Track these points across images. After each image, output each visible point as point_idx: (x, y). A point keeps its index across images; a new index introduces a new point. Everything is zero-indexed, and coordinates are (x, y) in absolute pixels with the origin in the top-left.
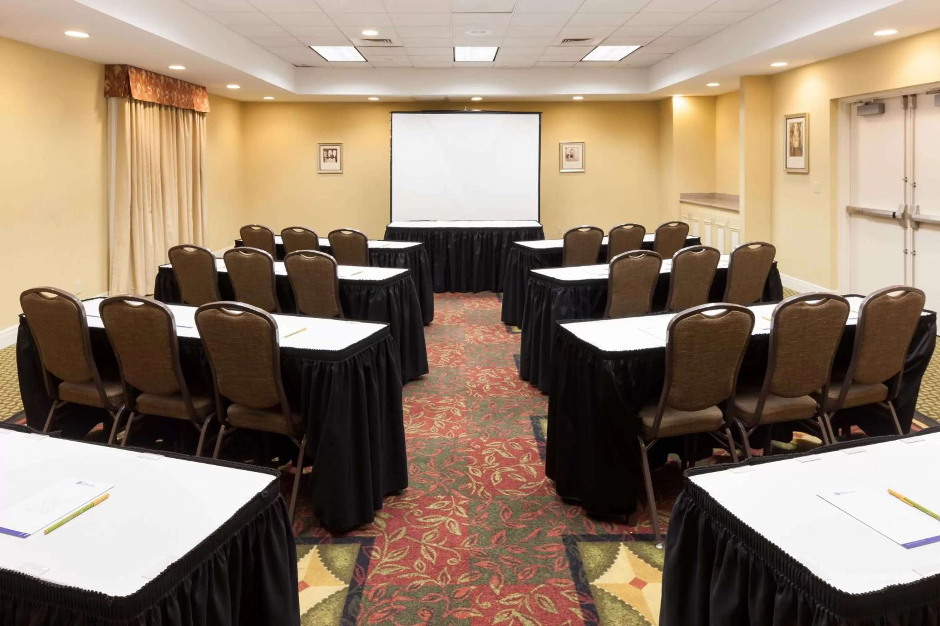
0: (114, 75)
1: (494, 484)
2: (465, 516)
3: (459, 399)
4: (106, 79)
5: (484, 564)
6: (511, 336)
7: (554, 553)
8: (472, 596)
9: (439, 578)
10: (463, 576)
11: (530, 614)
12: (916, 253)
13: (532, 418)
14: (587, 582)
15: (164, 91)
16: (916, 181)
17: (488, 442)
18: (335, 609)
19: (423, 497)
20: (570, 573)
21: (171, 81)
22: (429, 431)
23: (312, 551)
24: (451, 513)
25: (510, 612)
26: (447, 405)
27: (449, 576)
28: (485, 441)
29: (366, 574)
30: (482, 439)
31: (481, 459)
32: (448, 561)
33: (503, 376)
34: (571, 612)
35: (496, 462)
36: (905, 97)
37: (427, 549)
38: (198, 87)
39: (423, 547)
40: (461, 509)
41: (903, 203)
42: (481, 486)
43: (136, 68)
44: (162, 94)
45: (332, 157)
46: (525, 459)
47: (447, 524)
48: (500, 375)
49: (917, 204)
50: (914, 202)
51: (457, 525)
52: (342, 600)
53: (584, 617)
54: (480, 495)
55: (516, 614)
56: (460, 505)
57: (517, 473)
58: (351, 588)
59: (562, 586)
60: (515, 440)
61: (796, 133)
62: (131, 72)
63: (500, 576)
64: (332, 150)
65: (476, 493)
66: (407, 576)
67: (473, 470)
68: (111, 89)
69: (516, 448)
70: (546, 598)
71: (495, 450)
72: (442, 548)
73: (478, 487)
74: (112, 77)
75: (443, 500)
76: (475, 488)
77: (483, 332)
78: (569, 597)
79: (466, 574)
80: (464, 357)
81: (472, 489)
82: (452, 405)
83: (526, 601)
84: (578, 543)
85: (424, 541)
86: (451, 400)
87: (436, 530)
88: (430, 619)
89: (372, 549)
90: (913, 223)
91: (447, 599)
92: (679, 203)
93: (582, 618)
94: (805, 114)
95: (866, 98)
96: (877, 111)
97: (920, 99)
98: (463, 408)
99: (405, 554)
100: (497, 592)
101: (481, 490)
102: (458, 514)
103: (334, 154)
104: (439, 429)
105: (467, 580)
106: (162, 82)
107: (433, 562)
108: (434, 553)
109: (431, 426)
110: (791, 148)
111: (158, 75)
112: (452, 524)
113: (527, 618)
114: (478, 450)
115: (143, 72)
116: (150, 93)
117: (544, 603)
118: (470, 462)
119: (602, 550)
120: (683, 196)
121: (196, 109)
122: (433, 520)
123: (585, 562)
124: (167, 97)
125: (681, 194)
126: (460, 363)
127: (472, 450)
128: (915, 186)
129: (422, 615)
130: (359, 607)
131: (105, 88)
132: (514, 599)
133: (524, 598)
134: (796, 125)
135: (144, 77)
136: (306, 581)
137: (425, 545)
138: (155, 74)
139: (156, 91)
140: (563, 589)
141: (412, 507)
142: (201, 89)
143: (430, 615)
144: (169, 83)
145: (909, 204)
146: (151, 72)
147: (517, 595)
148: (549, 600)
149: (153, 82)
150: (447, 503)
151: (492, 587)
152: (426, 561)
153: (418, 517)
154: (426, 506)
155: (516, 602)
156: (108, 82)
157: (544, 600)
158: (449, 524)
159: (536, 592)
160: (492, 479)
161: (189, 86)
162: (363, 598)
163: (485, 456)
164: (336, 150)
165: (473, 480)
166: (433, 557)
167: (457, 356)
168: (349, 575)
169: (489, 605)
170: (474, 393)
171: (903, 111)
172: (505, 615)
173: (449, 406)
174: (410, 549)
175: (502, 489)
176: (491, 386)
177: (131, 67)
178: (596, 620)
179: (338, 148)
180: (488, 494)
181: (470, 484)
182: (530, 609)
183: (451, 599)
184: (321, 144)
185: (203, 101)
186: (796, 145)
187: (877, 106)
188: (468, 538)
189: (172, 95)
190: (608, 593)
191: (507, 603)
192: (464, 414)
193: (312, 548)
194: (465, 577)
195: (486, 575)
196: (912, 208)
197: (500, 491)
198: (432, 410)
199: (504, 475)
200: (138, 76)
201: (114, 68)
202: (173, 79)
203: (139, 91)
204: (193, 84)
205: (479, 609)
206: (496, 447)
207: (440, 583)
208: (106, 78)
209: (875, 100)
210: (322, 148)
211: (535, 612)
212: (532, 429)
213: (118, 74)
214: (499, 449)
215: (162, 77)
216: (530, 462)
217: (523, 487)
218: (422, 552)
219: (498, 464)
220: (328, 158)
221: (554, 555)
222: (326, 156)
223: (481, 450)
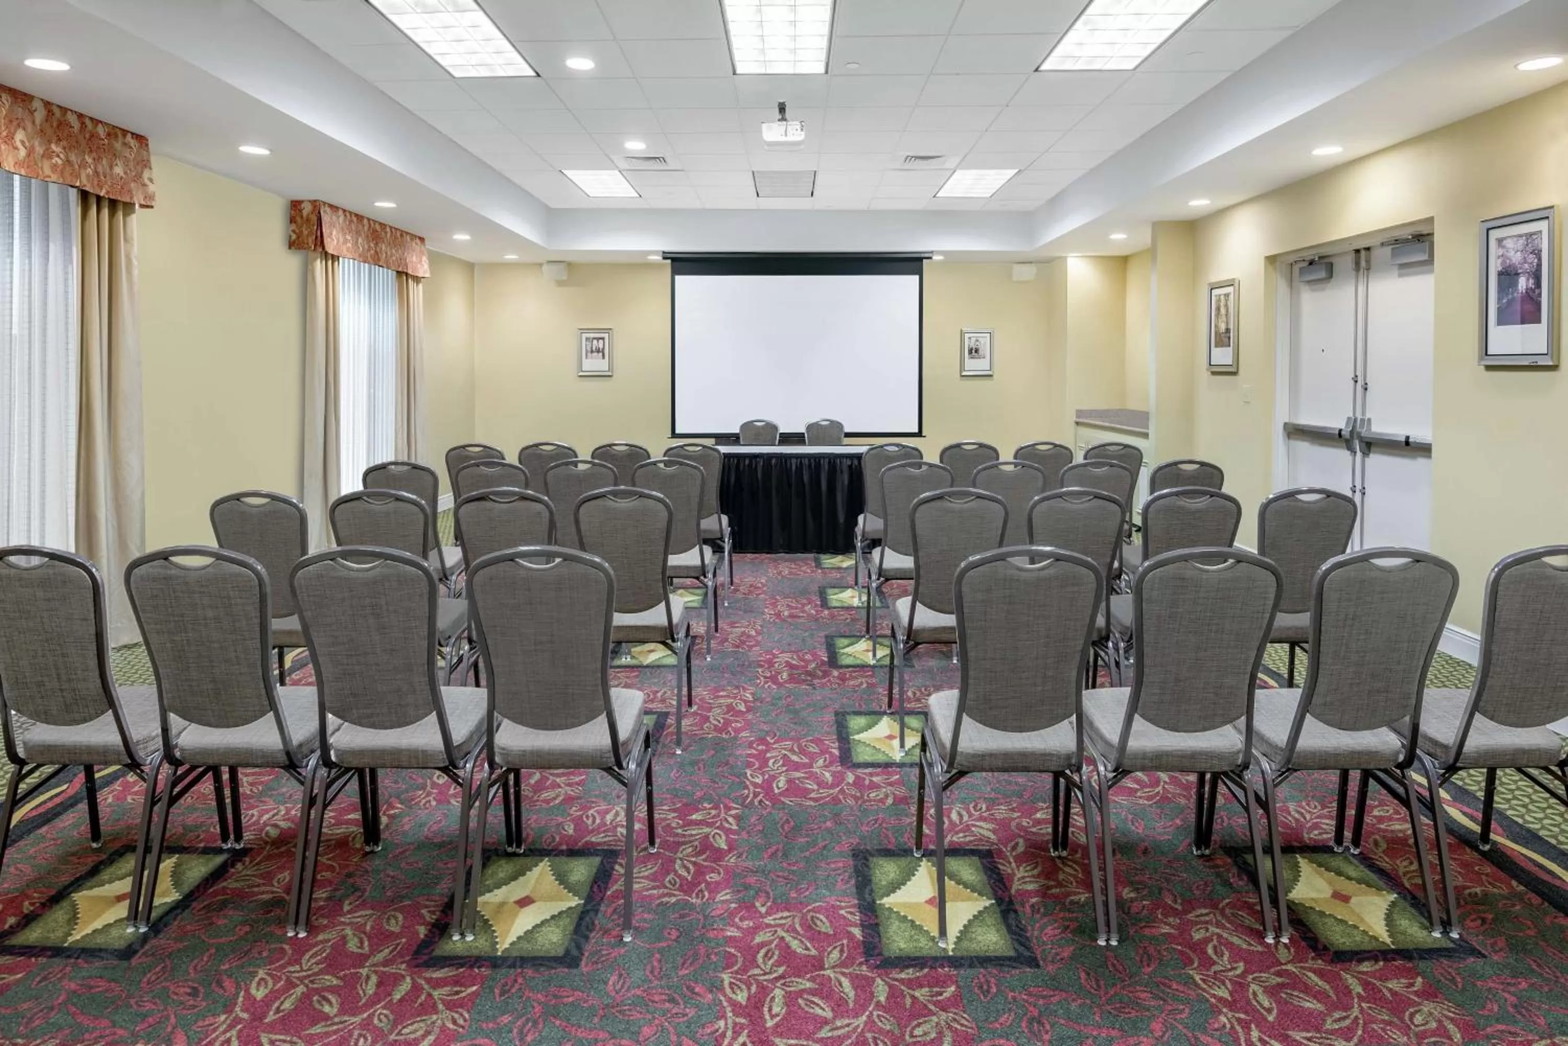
0: (302, 217)
1: (776, 791)
2: (735, 827)
3: (744, 689)
4: (291, 222)
5: (752, 879)
6: (826, 612)
7: (839, 869)
8: (732, 914)
9: (694, 895)
10: (723, 893)
11: (798, 933)
12: (1366, 491)
13: (837, 714)
14: (874, 901)
15: (368, 243)
16: (1368, 381)
17: (774, 743)
18: (565, 926)
19: (685, 805)
20: (854, 890)
21: (378, 227)
22: (702, 729)
23: (541, 864)
24: (718, 824)
25: (776, 931)
26: (728, 696)
27: (706, 894)
28: (772, 741)
29: (606, 889)
30: (768, 738)
31: (764, 762)
32: (707, 877)
33: (808, 662)
34: (849, 933)
35: (783, 765)
36: (1357, 251)
37: (683, 863)
38: (413, 237)
39: (678, 862)
40: (730, 819)
41: (1351, 415)
42: (759, 793)
43: (331, 206)
44: (366, 246)
45: (598, 351)
46: (821, 762)
47: (711, 836)
48: (803, 660)
49: (1368, 416)
50: (1363, 413)
51: (724, 837)
52: (575, 916)
53: (863, 937)
54: (756, 803)
55: (781, 933)
56: (731, 816)
57: (807, 778)
58: (585, 905)
59: (843, 904)
60: (811, 741)
61: (1223, 311)
62: (325, 212)
63: (768, 893)
64: (598, 339)
65: (752, 802)
66: (655, 892)
67: (751, 775)
68: (298, 238)
69: (811, 749)
70: (821, 917)
71: (784, 752)
72: (702, 862)
73: (756, 795)
74: (298, 219)
75: (710, 809)
76: (751, 795)
77: (788, 605)
78: (849, 916)
79: (728, 891)
80: (760, 638)
81: (747, 796)
82: (735, 698)
83: (797, 920)
84: (871, 859)
85: (680, 855)
86: (735, 692)
87: (696, 843)
88: (678, 937)
89: (616, 862)
90: (1364, 445)
91: (701, 917)
92: (1073, 424)
93: (861, 938)
94: (1234, 279)
95: (1308, 255)
96: (1323, 274)
97: (1375, 253)
98: (749, 702)
99: (655, 869)
100: (763, 910)
101: (759, 798)
102: (727, 825)
103: (601, 346)
104: (715, 726)
105: (728, 897)
106: (366, 228)
107: (689, 878)
108: (691, 867)
109: (705, 723)
110: (1216, 333)
111: (360, 218)
112: (717, 836)
113: (795, 938)
114: (761, 752)
115: (341, 212)
116: (349, 245)
117: (818, 923)
118: (749, 765)
119: (899, 867)
120: (1079, 413)
121: (410, 272)
122: (694, 832)
123: (875, 880)
124: (372, 252)
125: (1077, 411)
126: (752, 646)
127: (754, 752)
128: (1366, 389)
129: (669, 934)
130: (593, 923)
131: (290, 237)
132: (782, 918)
133: (794, 917)
134: (1222, 297)
135: (341, 219)
136: (532, 895)
137: (681, 859)
138: (356, 215)
139: (357, 242)
140: (842, 908)
141: (669, 817)
142: (418, 241)
143: (678, 934)
144: (375, 231)
145: (1359, 416)
146: (351, 213)
147: (786, 914)
148: (824, 919)
149: (353, 227)
150: (713, 812)
151: (758, 904)
152: (679, 876)
153: (676, 828)
154: (687, 815)
155: (783, 921)
156: (293, 227)
157: (818, 919)
158: (714, 837)
159: (809, 911)
160: (775, 785)
161: (402, 236)
162: (600, 915)
163: (769, 759)
164: (603, 339)
165: (751, 788)
166: (689, 873)
167: (749, 636)
168: (585, 890)
169: (751, 924)
170: (766, 683)
171: (1354, 272)
172: (768, 935)
173: (732, 698)
174: (662, 864)
175: (785, 796)
176: (789, 675)
177: (324, 203)
178: (877, 940)
179: (606, 336)
180: (767, 803)
181: (746, 791)
182: (799, 929)
183: (706, 917)
184: (583, 330)
185: (421, 261)
186: (1223, 327)
187: (1324, 266)
188: (735, 852)
189: (378, 250)
190: (897, 913)
191: (772, 922)
192: (749, 709)
193: (541, 861)
194: (727, 894)
195: (752, 892)
196: (1362, 420)
197: (783, 799)
198: (709, 703)
199: (790, 781)
200: (334, 218)
201: (303, 205)
202: (380, 224)
203: (335, 241)
204: (407, 233)
205: (738, 928)
206: (785, 749)
207: (694, 901)
208: (292, 220)
209: (1320, 258)
210: (584, 336)
211: (806, 931)
212: (834, 728)
213: (308, 215)
214: (790, 751)
215: (365, 221)
216: (826, 766)
217: (813, 795)
218: (677, 867)
219: (784, 769)
220: (592, 352)
221: (839, 872)
222: (589, 349)
223: (767, 751)
